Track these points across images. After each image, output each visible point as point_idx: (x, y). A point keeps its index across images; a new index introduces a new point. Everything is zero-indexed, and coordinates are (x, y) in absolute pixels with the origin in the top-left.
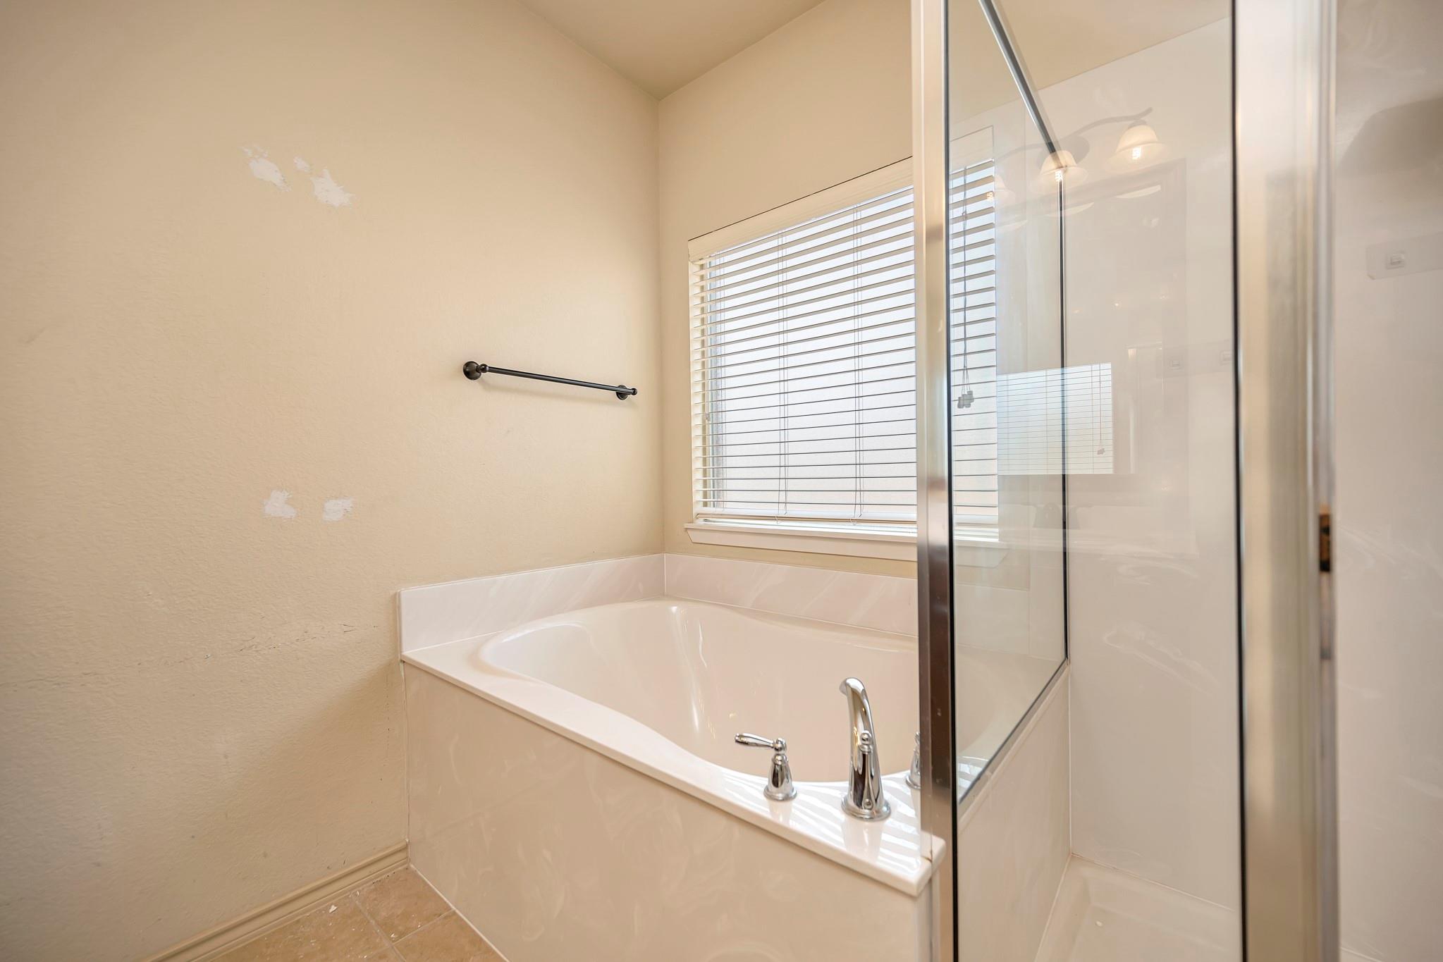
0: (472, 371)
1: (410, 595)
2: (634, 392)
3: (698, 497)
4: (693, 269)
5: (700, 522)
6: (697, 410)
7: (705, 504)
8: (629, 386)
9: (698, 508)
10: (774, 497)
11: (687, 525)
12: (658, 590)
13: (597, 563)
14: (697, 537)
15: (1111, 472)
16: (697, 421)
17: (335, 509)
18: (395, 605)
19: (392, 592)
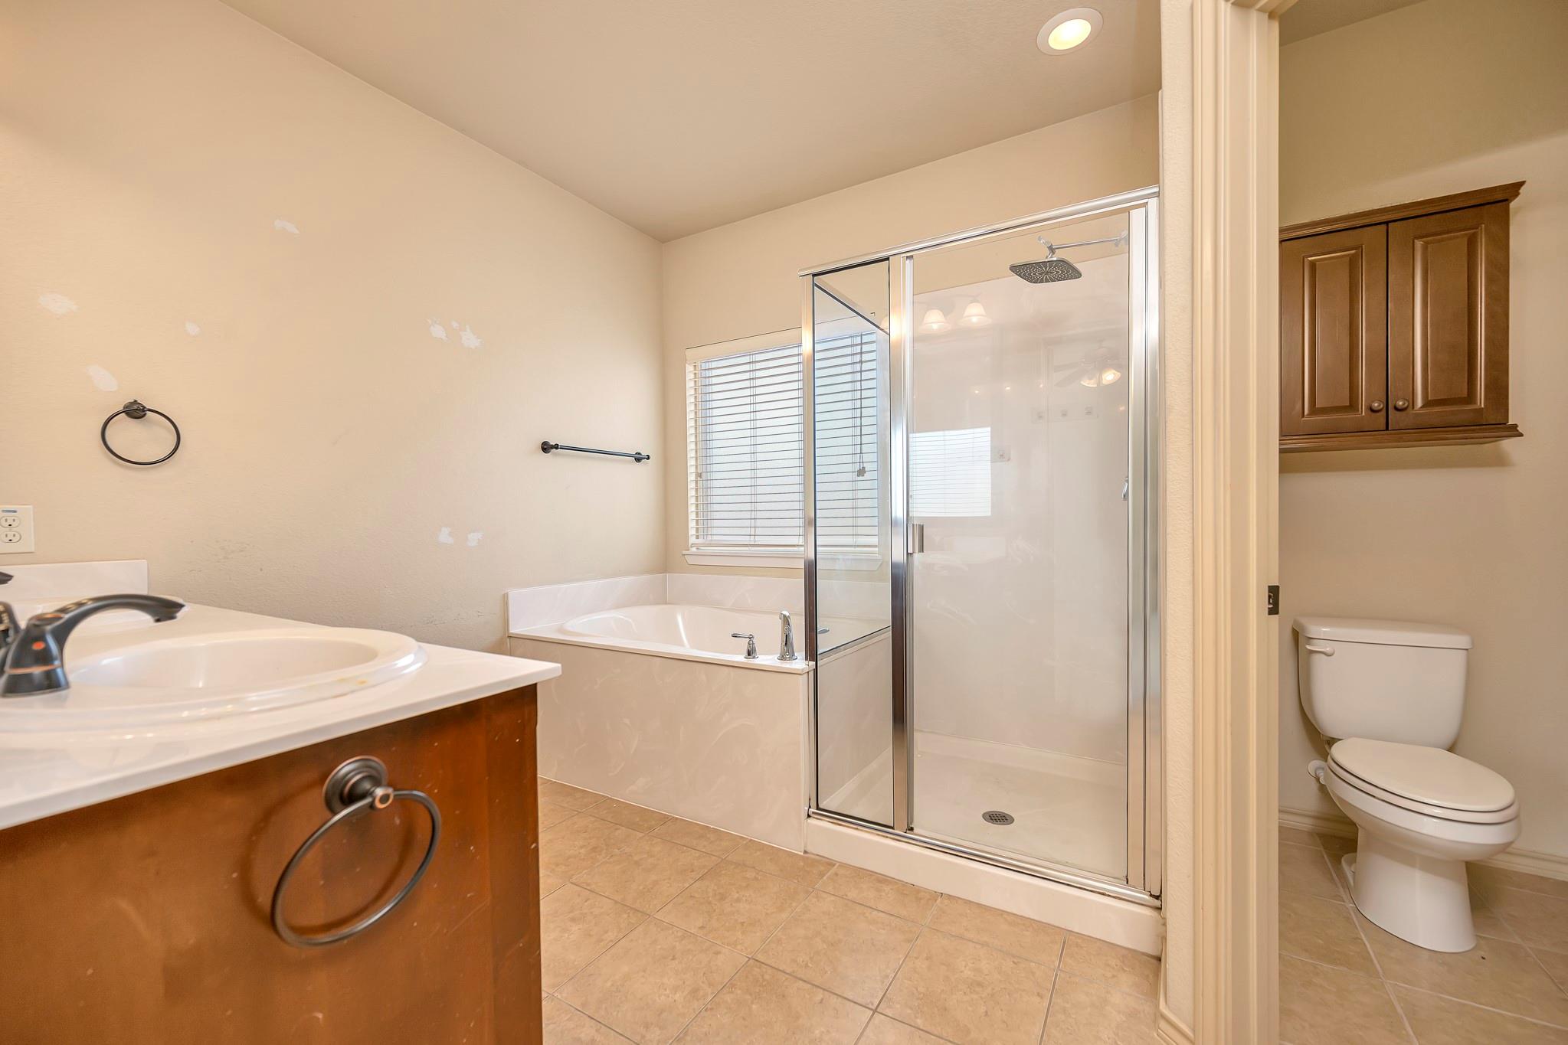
0: (546, 447)
1: (514, 594)
2: (648, 458)
3: (692, 532)
4: (689, 368)
5: (694, 549)
6: (692, 470)
7: (697, 537)
8: (644, 454)
9: (692, 540)
10: (747, 531)
11: (684, 552)
12: (663, 600)
13: (622, 579)
14: (691, 560)
15: (989, 514)
16: (692, 477)
17: (473, 539)
18: (505, 601)
19: (503, 593)
